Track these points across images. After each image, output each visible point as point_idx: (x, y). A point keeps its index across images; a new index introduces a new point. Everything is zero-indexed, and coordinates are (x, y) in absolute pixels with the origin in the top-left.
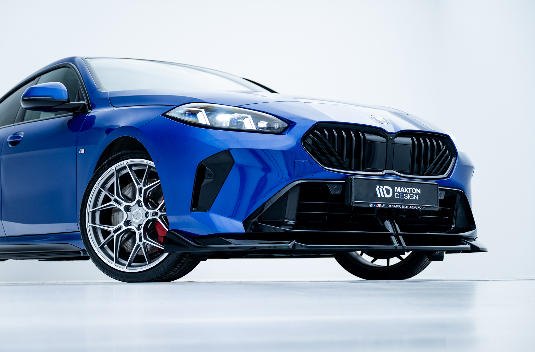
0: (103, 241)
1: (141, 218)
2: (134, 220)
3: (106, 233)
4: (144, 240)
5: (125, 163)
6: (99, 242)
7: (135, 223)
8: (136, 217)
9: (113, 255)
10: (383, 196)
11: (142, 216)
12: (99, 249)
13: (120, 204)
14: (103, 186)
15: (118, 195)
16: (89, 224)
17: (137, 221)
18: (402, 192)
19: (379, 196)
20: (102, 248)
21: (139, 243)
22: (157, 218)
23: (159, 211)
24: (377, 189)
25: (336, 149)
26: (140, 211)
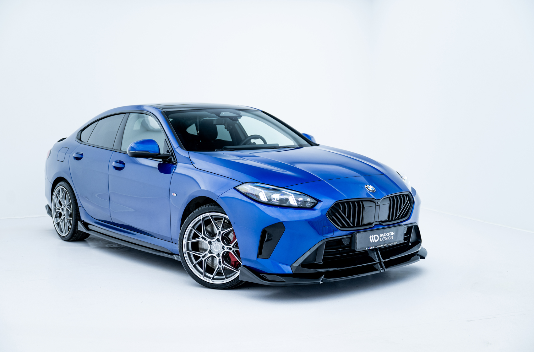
0: (195, 262)
1: (219, 249)
2: (215, 250)
3: (197, 258)
4: (222, 265)
5: (208, 214)
6: (192, 263)
7: (216, 252)
8: (216, 248)
9: (202, 271)
10: (373, 242)
11: (220, 248)
12: (193, 267)
13: (205, 239)
14: (193, 227)
15: (204, 234)
16: (185, 251)
17: (217, 251)
18: (384, 237)
19: (371, 242)
20: (195, 266)
21: (220, 266)
22: (231, 251)
23: (232, 248)
24: (370, 238)
25: (347, 216)
26: (219, 245)
